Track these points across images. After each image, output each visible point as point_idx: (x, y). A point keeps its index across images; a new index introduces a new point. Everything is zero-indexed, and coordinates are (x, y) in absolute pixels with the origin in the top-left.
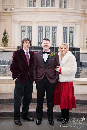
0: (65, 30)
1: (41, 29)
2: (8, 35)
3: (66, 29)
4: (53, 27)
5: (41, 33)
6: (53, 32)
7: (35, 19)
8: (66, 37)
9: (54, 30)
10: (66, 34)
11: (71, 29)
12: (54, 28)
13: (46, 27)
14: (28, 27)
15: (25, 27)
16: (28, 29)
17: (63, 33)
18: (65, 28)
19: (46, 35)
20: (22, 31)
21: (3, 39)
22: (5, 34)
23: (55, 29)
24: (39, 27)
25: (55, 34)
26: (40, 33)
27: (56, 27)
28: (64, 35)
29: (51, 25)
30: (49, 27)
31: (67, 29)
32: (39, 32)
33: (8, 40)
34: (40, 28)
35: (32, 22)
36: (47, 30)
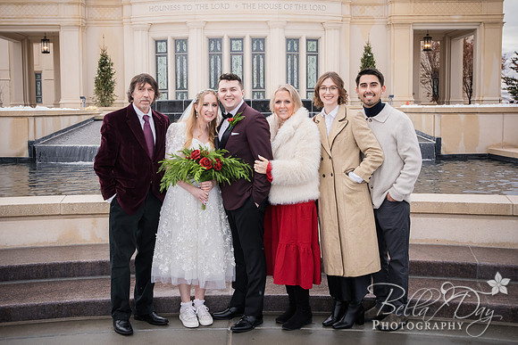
0: (292, 46)
1: (216, 46)
2: (114, 69)
3: (295, 45)
4: (253, 40)
5: (216, 60)
6: (253, 56)
7: (197, 17)
8: (295, 69)
9: (258, 49)
10: (295, 60)
11: (311, 43)
12: (258, 43)
13: (231, 40)
14: (176, 41)
15: (166, 41)
16: (176, 49)
17: (287, 58)
18: (292, 42)
19: (234, 64)
20: (158, 55)
21: (97, 81)
22: (104, 64)
23: (261, 45)
24: (210, 40)
25: (261, 59)
26: (212, 59)
27: (263, 40)
28: (289, 62)
29: (248, 33)
30: (242, 39)
31: (298, 46)
32: (210, 56)
33: (113, 83)
34: (214, 42)
35: (188, 24)
36: (234, 48)
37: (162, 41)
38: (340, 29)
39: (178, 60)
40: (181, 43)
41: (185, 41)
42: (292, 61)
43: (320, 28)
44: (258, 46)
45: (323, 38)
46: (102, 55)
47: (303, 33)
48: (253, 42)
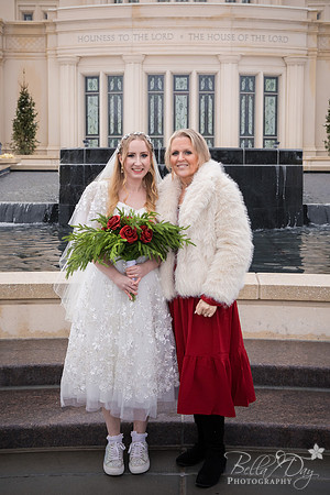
3: (251, 84)
4: (201, 77)
10: (251, 101)
11: (269, 82)
13: (175, 76)
15: (98, 78)
16: (109, 86)
18: (247, 80)
19: (177, 106)
21: (16, 124)
23: (211, 84)
24: (150, 77)
27: (213, 77)
29: (195, 69)
30: (188, 76)
31: (254, 84)
32: (150, 96)
34: (154, 79)
35: (124, 58)
37: (92, 78)
38: (304, 64)
39: (112, 100)
40: (116, 80)
41: (120, 77)
42: (247, 103)
43: (281, 63)
44: (206, 85)
45: (284, 76)
46: (22, 93)
47: (260, 69)
48: (200, 80)
